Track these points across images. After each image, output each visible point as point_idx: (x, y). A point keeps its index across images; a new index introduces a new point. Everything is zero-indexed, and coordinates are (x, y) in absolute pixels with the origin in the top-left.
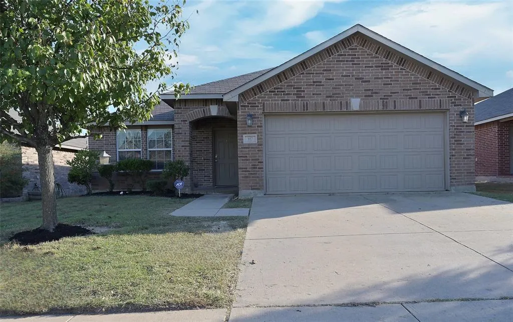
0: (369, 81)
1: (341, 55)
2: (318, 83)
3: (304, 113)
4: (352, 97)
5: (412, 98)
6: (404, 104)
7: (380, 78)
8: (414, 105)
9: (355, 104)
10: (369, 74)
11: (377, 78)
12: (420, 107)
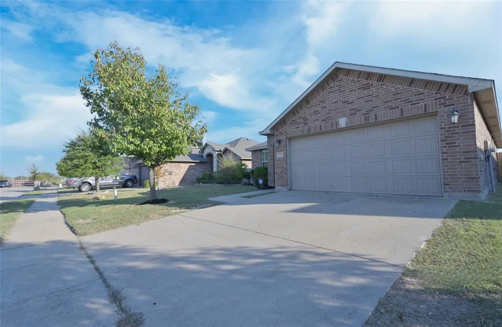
0: (353, 102)
1: (332, 88)
2: (317, 112)
3: (309, 135)
4: (340, 117)
5: (394, 108)
7: (362, 98)
8: (396, 114)
9: (343, 122)
10: (352, 97)
11: (360, 98)
12: (402, 115)
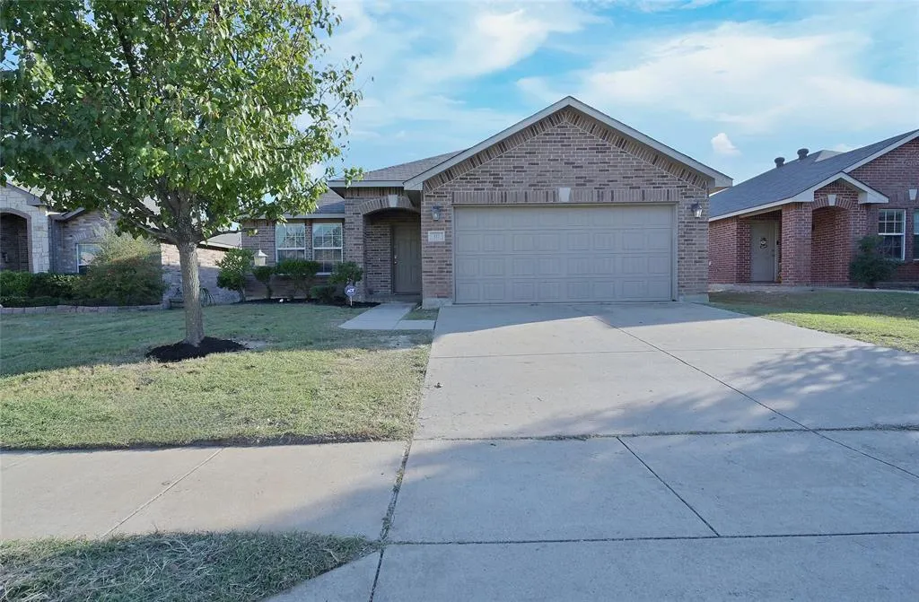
0: (582, 167)
1: (549, 134)
2: (520, 169)
3: (504, 205)
4: (561, 185)
5: (633, 188)
6: (622, 194)
7: (594, 163)
8: (636, 196)
9: (565, 194)
10: (581, 158)
11: (592, 163)
12: (644, 198)
